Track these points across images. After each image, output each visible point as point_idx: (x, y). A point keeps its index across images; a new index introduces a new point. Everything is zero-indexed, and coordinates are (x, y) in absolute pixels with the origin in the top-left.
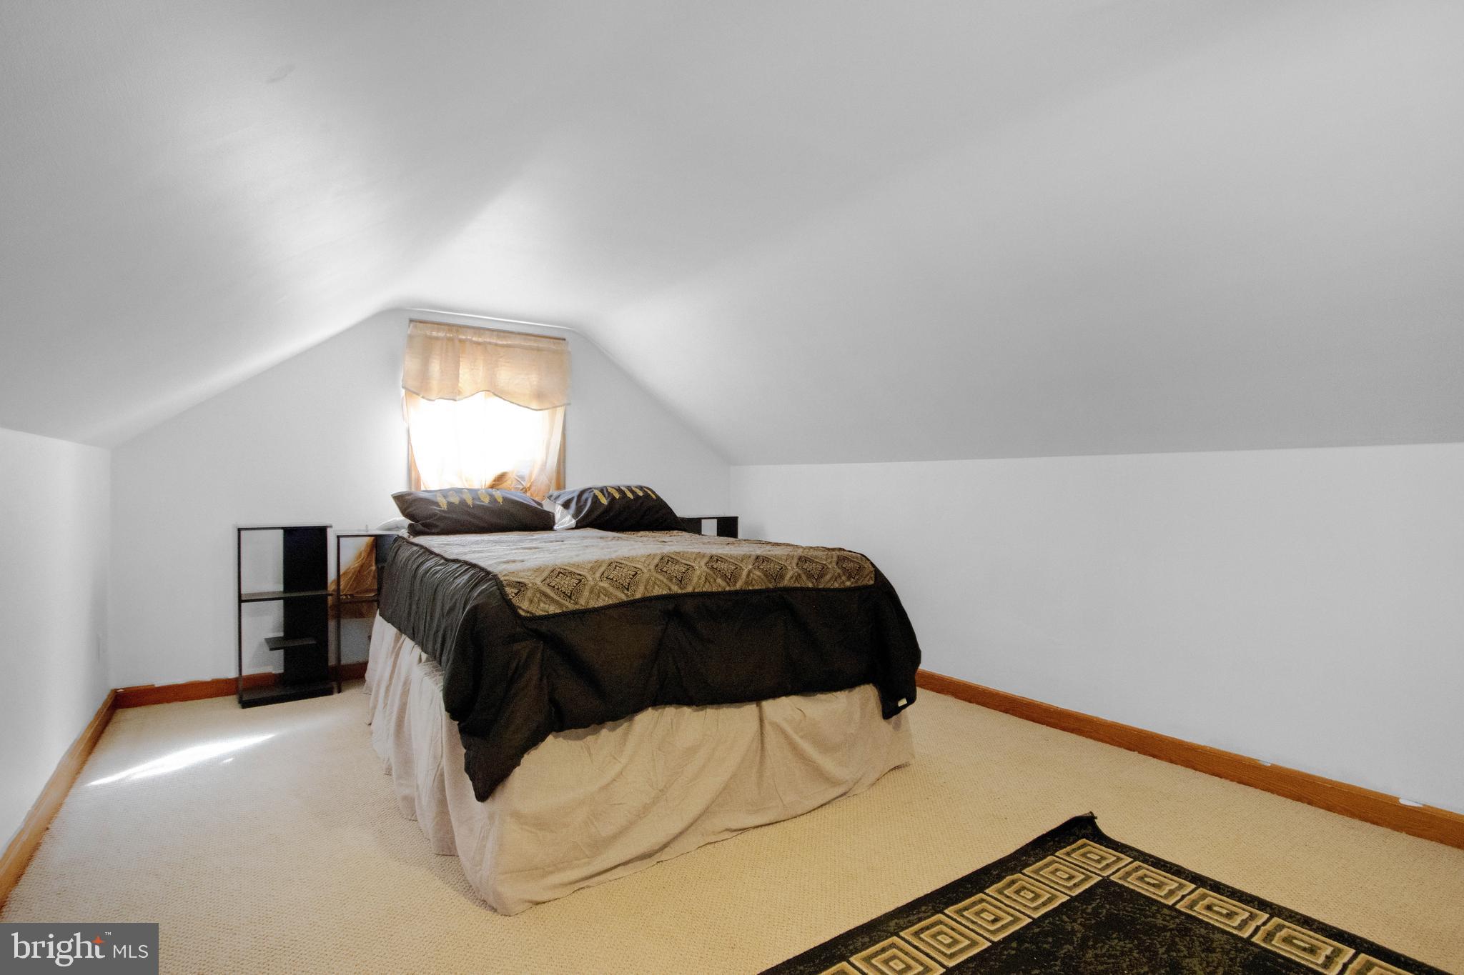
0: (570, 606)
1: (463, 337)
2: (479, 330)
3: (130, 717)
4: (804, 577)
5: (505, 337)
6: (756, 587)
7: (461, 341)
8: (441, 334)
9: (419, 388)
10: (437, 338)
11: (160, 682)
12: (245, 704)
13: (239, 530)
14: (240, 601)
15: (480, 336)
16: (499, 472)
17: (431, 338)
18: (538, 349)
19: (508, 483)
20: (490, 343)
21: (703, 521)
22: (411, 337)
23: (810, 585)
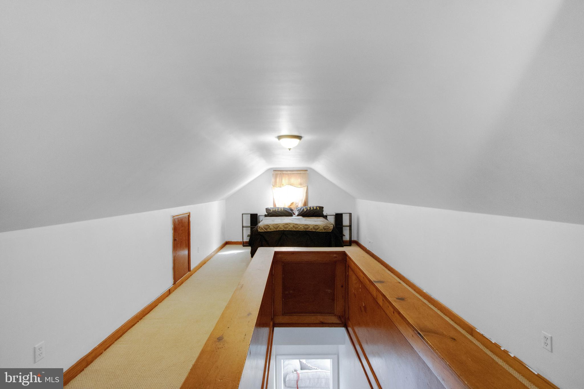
0: (266, 231)
1: (283, 173)
2: (287, 171)
3: (227, 246)
4: (313, 229)
5: (292, 172)
6: (301, 230)
7: (283, 174)
8: (279, 173)
9: (274, 185)
10: (278, 174)
11: (233, 241)
12: (244, 246)
13: (242, 214)
14: (243, 227)
15: (287, 172)
16: (292, 202)
17: (277, 174)
18: (300, 173)
19: (294, 205)
20: (289, 174)
21: (343, 214)
22: (273, 174)
23: (314, 231)
